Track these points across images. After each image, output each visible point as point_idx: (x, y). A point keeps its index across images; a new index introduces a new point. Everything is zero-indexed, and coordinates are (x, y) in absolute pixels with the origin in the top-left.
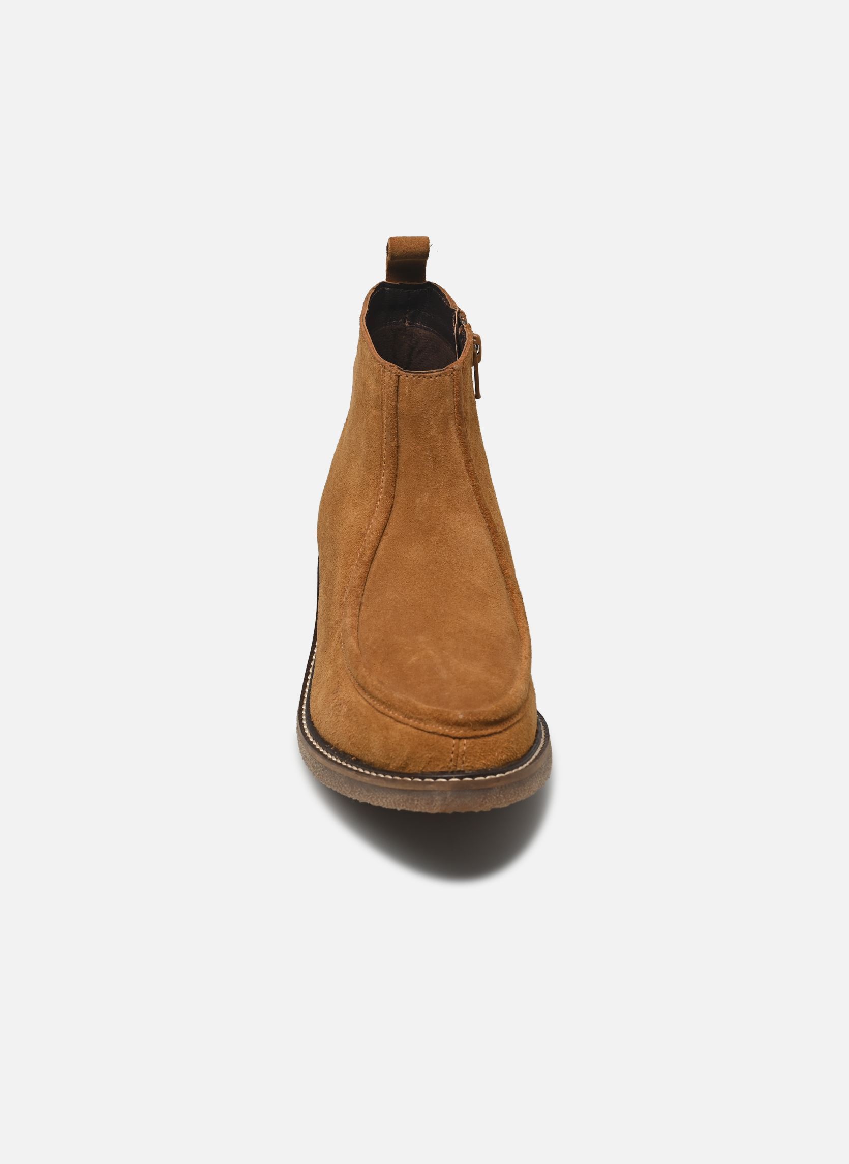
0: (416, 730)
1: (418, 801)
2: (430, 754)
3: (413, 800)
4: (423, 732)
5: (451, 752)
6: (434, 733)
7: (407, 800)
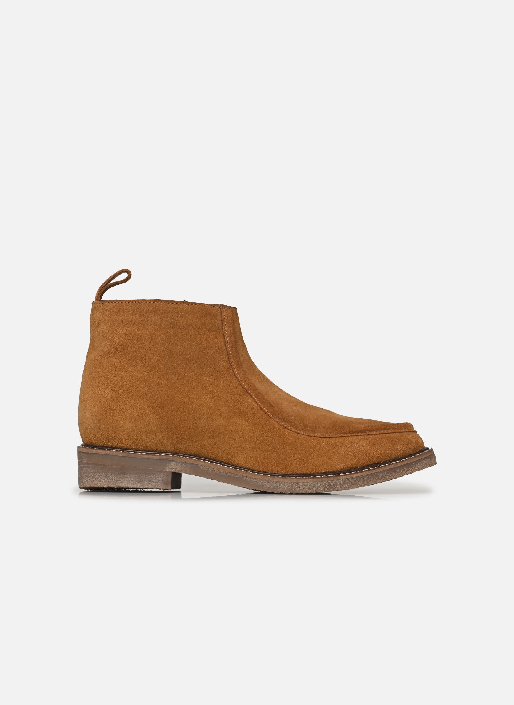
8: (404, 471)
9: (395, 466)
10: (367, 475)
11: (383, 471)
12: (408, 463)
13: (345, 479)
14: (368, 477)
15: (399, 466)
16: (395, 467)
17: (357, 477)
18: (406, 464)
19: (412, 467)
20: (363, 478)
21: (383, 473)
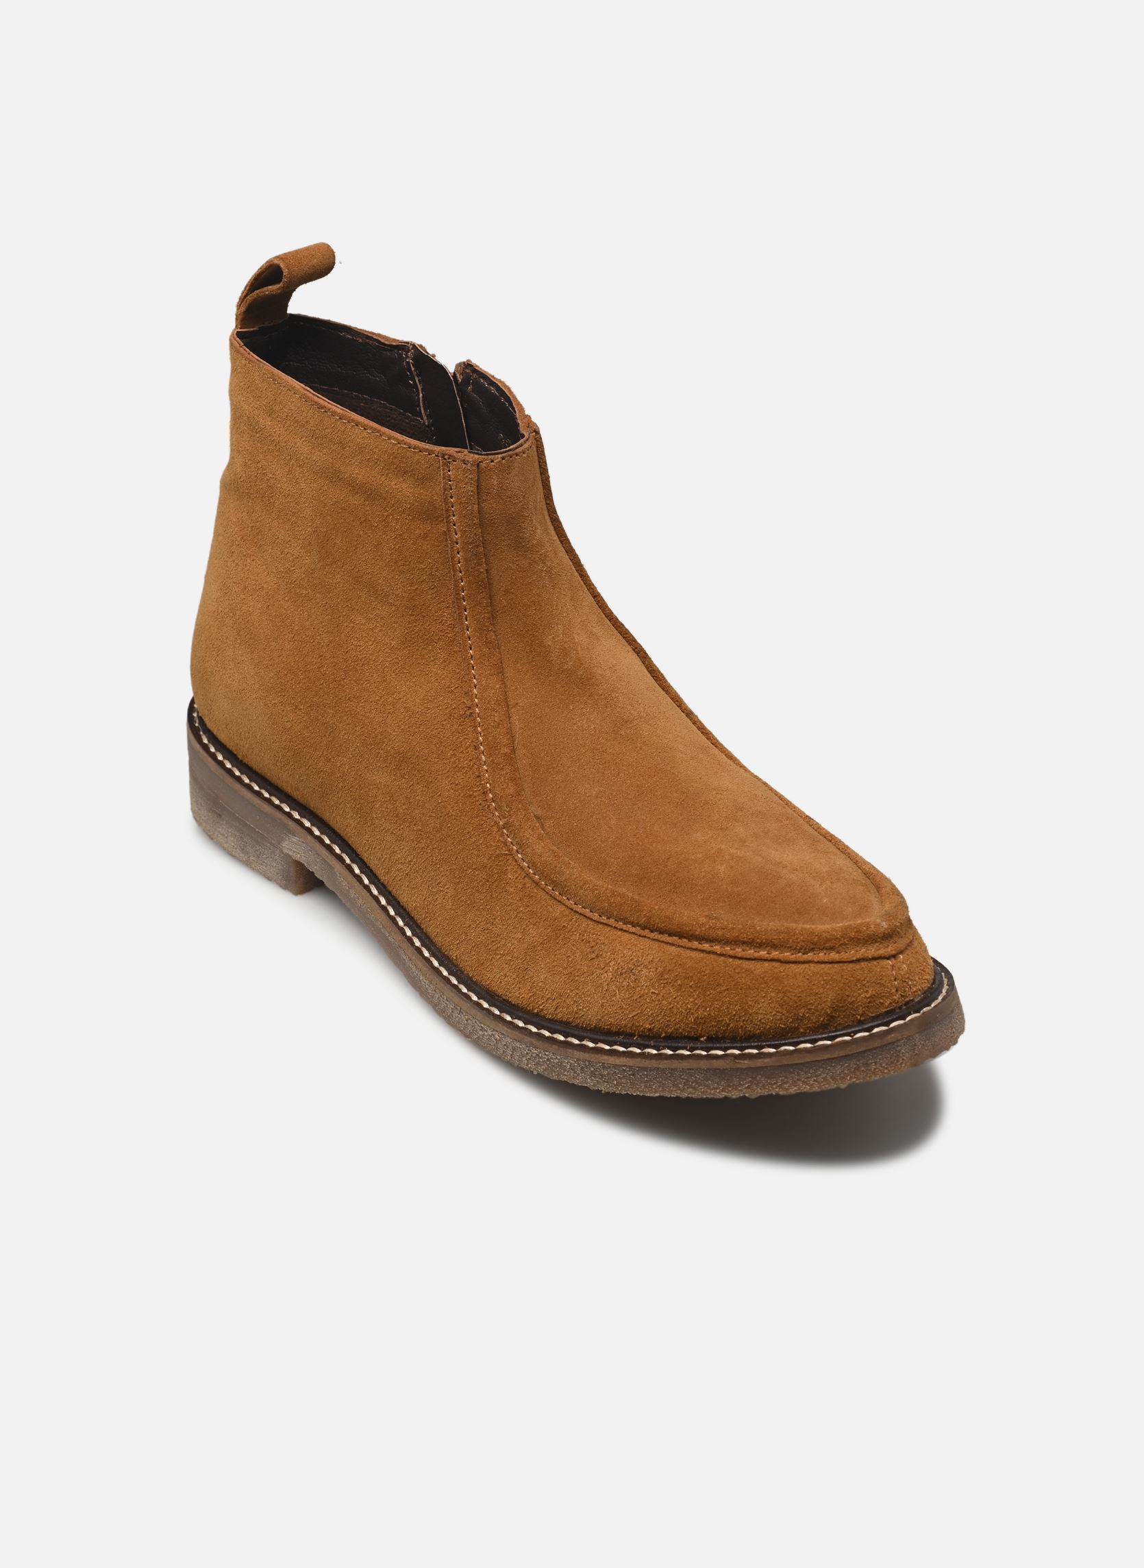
0: (830, 966)
1: (876, 1063)
2: (867, 992)
3: (867, 1065)
4: (841, 965)
5: (893, 979)
6: (859, 960)
7: (858, 1068)
8: (757, 1085)
9: (727, 1067)
10: (645, 1069)
11: (693, 1069)
12: (774, 1066)
13: (584, 1061)
14: (647, 1076)
15: (741, 1069)
16: (727, 1069)
17: (615, 1066)
18: (766, 1067)
19: (786, 1077)
20: (633, 1075)
21: (692, 1076)
